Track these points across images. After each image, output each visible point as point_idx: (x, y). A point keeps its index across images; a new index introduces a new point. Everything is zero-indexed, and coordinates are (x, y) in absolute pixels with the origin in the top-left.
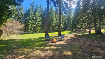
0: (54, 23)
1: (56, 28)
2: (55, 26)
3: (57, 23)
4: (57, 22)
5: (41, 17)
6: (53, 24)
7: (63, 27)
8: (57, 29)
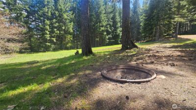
0: (102, 26)
1: (107, 37)
2: (105, 33)
3: (108, 26)
4: (109, 24)
5: (72, 12)
6: (100, 29)
7: (121, 34)
8: (109, 39)
